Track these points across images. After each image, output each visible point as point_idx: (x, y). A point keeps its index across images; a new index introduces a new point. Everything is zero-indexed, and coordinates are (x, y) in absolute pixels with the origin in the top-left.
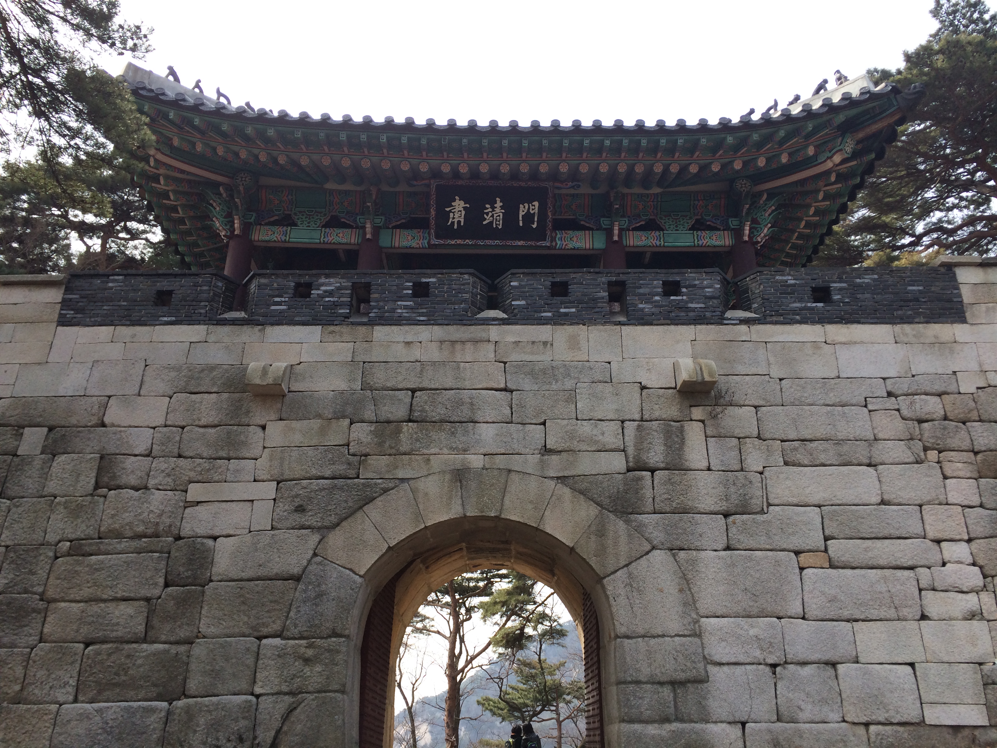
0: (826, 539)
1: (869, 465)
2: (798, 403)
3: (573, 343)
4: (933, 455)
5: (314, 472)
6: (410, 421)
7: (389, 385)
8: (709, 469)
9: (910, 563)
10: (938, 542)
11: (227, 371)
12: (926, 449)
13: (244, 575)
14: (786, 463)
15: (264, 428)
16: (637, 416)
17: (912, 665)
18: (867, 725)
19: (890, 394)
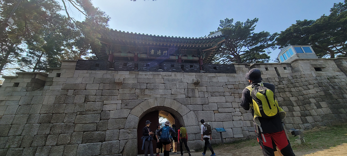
0: (218, 108)
1: (224, 96)
2: (212, 86)
3: (175, 75)
4: (233, 94)
5: (129, 98)
6: (147, 89)
7: (142, 82)
8: (199, 97)
9: (231, 112)
10: (234, 108)
11: (111, 79)
12: (232, 93)
13: (116, 118)
14: (211, 96)
15: (118, 90)
16: (187, 88)
17: (232, 128)
18: (225, 138)
19: (226, 85)
